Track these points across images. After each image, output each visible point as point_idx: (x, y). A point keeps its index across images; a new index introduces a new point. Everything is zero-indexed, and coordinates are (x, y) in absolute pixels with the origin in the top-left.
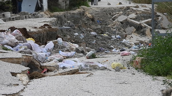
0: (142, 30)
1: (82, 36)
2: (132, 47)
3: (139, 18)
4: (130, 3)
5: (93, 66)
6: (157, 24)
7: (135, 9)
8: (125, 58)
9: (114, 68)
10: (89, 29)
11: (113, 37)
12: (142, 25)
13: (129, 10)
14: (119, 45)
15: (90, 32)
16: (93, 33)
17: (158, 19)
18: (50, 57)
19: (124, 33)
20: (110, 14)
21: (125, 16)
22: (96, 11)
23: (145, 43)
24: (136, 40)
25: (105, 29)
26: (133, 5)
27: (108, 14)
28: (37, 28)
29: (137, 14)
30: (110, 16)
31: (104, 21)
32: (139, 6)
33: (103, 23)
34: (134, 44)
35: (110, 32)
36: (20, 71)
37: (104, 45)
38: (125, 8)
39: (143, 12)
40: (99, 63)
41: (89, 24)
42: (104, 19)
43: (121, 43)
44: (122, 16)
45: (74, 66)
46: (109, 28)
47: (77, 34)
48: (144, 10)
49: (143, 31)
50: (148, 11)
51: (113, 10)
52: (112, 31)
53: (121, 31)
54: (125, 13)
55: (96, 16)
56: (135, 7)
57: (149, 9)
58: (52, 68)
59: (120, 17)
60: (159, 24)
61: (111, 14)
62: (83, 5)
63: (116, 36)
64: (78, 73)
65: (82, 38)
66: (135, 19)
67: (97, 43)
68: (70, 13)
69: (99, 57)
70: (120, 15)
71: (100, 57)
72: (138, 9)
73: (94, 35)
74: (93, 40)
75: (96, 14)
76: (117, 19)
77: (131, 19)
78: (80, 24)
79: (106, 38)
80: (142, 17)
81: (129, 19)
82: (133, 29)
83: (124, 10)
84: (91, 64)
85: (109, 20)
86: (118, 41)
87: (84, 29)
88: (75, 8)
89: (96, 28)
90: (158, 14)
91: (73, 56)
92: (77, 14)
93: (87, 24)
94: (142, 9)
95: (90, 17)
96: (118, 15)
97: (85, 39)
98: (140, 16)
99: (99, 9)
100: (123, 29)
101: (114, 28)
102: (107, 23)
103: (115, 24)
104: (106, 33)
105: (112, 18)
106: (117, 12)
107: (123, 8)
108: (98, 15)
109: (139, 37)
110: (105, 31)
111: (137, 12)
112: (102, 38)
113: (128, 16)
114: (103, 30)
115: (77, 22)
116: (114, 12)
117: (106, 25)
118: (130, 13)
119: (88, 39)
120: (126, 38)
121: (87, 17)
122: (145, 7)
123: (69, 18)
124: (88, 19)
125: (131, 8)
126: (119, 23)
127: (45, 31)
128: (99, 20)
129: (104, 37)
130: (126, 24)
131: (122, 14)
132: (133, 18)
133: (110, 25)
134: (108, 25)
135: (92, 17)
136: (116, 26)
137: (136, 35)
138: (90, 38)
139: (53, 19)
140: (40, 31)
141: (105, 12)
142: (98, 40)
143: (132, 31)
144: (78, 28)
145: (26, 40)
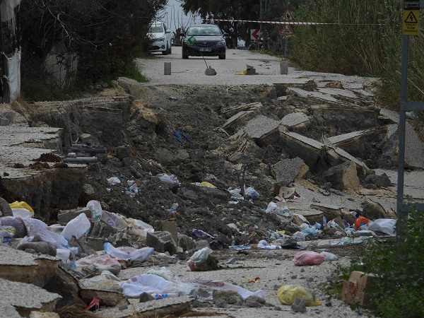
0: (330, 172)
1: (134, 188)
2: (299, 230)
3: (319, 128)
4: (284, 72)
5: (223, 294)
6: (380, 151)
7: (303, 93)
8: (310, 271)
9: (284, 302)
10: (151, 162)
11: (235, 192)
12: (331, 152)
13: (285, 98)
14: (257, 221)
15: (155, 174)
16: (166, 177)
17: (385, 132)
18: (81, 263)
19: (269, 179)
20: (218, 110)
21: (271, 120)
22: (171, 99)
23: (343, 216)
24: (313, 207)
25: (204, 165)
26: (294, 77)
27: (213, 112)
28: (23, 167)
29: (310, 112)
30: (217, 117)
31: (198, 134)
32: (319, 85)
33: (194, 141)
34: (305, 219)
35: (219, 176)
36: (37, 304)
37: (208, 220)
38: (269, 90)
39: (331, 105)
40: (236, 284)
41: (149, 145)
42: (197, 128)
43: (261, 215)
44: (262, 119)
45: (166, 292)
46: (215, 158)
47: (115, 180)
48: (335, 97)
49: (335, 174)
50: (348, 101)
51: (228, 95)
52: (227, 172)
53: (258, 171)
54: (272, 109)
55: (171, 114)
56: (304, 87)
57: (350, 95)
58: (112, 297)
59: (252, 123)
60: (386, 149)
61: (224, 110)
62: (124, 75)
63: (243, 190)
64: (190, 313)
65: (132, 195)
66: (305, 130)
67: (182, 213)
68: (90, 108)
69: (228, 267)
70: (252, 116)
71: (230, 265)
72: (315, 94)
73: (169, 184)
74: (169, 201)
75: (168, 110)
76: (242, 130)
77: (291, 129)
78: (123, 147)
79: (210, 195)
80: (327, 122)
81: (283, 130)
82: (299, 165)
83: (268, 96)
84: (219, 289)
85: (217, 131)
86: (251, 207)
87: (136, 164)
88: (98, 86)
89: (170, 158)
90: (385, 113)
91: (145, 261)
92: (115, 111)
93: (142, 144)
94: (327, 94)
95: (150, 120)
96: (246, 116)
97: (144, 198)
98: (321, 119)
99: (178, 90)
100: (266, 166)
101: (232, 162)
102: (208, 143)
103: (237, 148)
104: (207, 178)
105: (226, 124)
106: (244, 102)
107: (262, 91)
108: (177, 114)
109: (321, 195)
110: (204, 171)
111: (312, 107)
112: (197, 196)
113: (281, 119)
114: (195, 166)
115: (114, 137)
116: (234, 103)
117: (206, 148)
118: (287, 107)
119: (152, 197)
120: (277, 197)
121: (139, 121)
122: (338, 88)
123: (88, 124)
124: (144, 125)
125: (289, 88)
126: (248, 143)
127: (48, 178)
128: (181, 130)
129: (205, 194)
130: (276, 148)
131: (262, 112)
132: (297, 126)
133: (219, 148)
134: (211, 149)
135: (156, 121)
136: (240, 153)
137: (309, 189)
138: (158, 197)
139: (49, 133)
140: (35, 177)
141: (200, 101)
142: (185, 202)
143: (296, 173)
144: (115, 158)
145: (10, 208)
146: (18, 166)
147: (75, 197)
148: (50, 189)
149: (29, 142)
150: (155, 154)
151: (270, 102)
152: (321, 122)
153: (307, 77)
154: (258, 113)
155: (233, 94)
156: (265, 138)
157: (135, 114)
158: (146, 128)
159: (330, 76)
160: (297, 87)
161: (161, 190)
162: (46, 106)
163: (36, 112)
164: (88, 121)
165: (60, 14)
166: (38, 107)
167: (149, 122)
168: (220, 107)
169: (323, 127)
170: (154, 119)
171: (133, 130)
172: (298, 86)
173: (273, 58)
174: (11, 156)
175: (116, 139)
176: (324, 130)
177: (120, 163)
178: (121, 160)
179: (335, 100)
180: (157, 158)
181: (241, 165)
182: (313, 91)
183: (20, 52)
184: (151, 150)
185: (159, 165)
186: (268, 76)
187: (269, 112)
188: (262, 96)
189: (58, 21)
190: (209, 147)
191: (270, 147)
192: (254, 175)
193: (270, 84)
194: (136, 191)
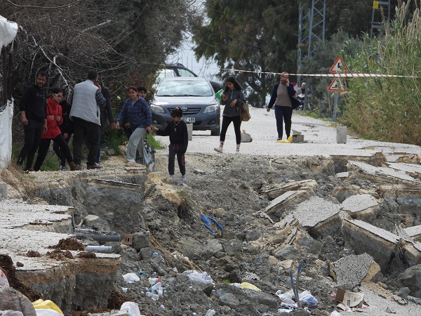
0: (408, 273)
1: (157, 288)
3: (391, 215)
4: (341, 140)
7: (370, 169)
10: (176, 255)
11: (286, 296)
12: (409, 248)
13: (345, 174)
15: (181, 270)
16: (198, 276)
19: (327, 281)
20: (259, 188)
21: (330, 203)
22: (196, 172)
25: (242, 260)
27: (251, 190)
29: (379, 194)
31: (232, 220)
32: (389, 158)
33: (227, 229)
35: (262, 275)
38: (325, 163)
41: (170, 233)
42: (231, 212)
44: (317, 202)
47: (132, 277)
48: (411, 175)
49: (414, 276)
51: (271, 169)
52: (272, 271)
53: (313, 270)
54: (329, 189)
55: (198, 193)
56: (371, 161)
59: (303, 207)
61: (266, 189)
63: (296, 294)
65: (155, 298)
66: (375, 218)
68: (98, 182)
70: (304, 197)
72: (384, 170)
73: (201, 285)
74: (203, 306)
76: (290, 216)
77: (354, 216)
78: (141, 233)
79: (254, 300)
80: (403, 208)
81: (344, 216)
82: (368, 264)
83: (324, 171)
85: (258, 216)
87: (157, 256)
89: (198, 250)
92: (131, 186)
93: (160, 231)
94: (401, 171)
95: (170, 199)
96: (296, 197)
97: (170, 301)
98: (393, 204)
99: (206, 160)
100: (324, 264)
101: (278, 257)
102: (245, 232)
103: (285, 239)
104: (247, 278)
105: (269, 207)
106: (292, 179)
107: (317, 165)
108: (205, 192)
109: (396, 303)
110: (241, 268)
111: (384, 187)
112: (238, 301)
113: (341, 202)
114: (230, 261)
115: (129, 220)
116: (279, 180)
117: (243, 238)
118: (350, 187)
119: (181, 301)
120: (340, 305)
121: (156, 200)
122: (414, 163)
123: (95, 202)
124: (163, 206)
125: (351, 162)
126: (299, 233)
127: (71, 270)
128: (211, 213)
129: (248, 298)
130: (338, 241)
131: (316, 192)
132: (363, 213)
133: (260, 239)
134: (250, 239)
135: (178, 201)
136: (288, 246)
137: (380, 296)
138: (189, 300)
139: (57, 213)
140: (56, 269)
141: (235, 176)
142: (223, 308)
143: (364, 274)
144: (130, 249)
145: (33, 309)
146: (32, 254)
147: (104, 296)
148: (73, 285)
149: (35, 224)
150: (177, 245)
151: (327, 179)
152: (394, 209)
153: (372, 148)
154: (312, 194)
155: (279, 168)
156: (320, 227)
157: (150, 190)
158: (166, 210)
159: (401, 147)
160: (361, 161)
161: (193, 292)
162: (42, 177)
163: (31, 186)
164: (95, 198)
165: (56, 56)
166: (34, 178)
167: (170, 203)
168: (262, 185)
169: (396, 214)
170: (175, 198)
171: (149, 212)
172: (363, 159)
173: (319, 121)
174: (17, 240)
175: (131, 223)
176: (397, 218)
177: (137, 255)
178: (138, 251)
179: (412, 179)
180: (181, 250)
181: (291, 261)
182: (381, 166)
183: (12, 105)
184: (172, 238)
185: (187, 259)
186: (321, 145)
187: (325, 193)
188: (317, 171)
189: (53, 66)
190: (248, 237)
191: (329, 239)
192: (308, 275)
193: (327, 155)
194: (160, 292)
